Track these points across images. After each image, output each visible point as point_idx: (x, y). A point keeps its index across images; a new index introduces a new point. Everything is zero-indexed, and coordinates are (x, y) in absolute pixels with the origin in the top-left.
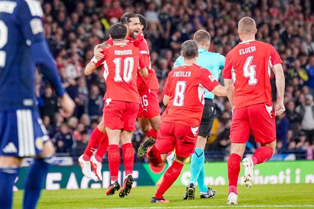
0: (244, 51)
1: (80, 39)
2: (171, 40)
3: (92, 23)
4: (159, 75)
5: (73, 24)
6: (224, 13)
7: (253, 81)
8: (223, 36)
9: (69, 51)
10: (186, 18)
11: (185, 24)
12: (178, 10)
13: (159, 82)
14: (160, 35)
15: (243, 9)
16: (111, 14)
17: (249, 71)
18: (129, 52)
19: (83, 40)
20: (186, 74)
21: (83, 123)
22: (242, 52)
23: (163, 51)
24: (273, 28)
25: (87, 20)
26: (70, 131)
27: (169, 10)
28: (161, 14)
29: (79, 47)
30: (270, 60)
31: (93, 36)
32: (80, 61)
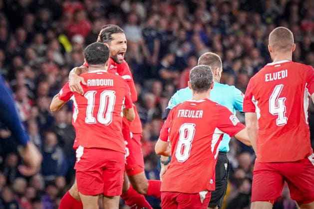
0: (272, 77)
1: (29, 66)
2: (160, 66)
3: (47, 42)
4: (143, 117)
5: (18, 44)
6: (236, 27)
7: (282, 121)
8: (235, 60)
9: (14, 83)
10: (183, 34)
11: (181, 44)
12: (170, 23)
13: (143, 127)
14: (145, 59)
15: (263, 21)
16: (73, 30)
17: (277, 105)
18: (110, 82)
19: (34, 68)
20: (197, 114)
21: (33, 186)
22: (269, 78)
23: (148, 83)
24: (307, 48)
25: (40, 38)
26: (16, 198)
27: (158, 23)
28: (145, 29)
29: (27, 78)
30: (306, 88)
31: (48, 61)
32: (29, 97)
